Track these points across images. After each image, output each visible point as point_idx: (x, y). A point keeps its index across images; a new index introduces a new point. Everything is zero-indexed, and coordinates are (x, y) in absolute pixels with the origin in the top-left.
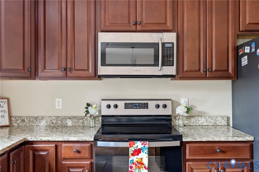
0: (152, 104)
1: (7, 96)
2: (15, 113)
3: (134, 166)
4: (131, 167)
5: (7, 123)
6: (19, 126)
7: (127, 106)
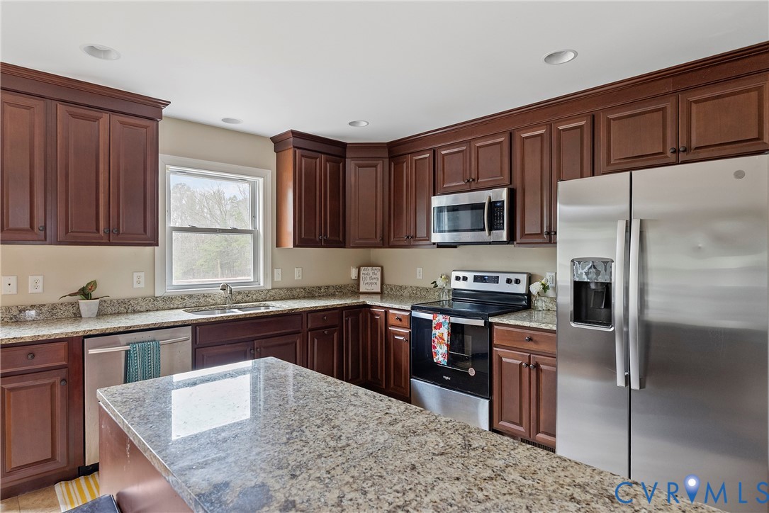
0: (503, 278)
1: (382, 265)
2: (387, 281)
3: (436, 340)
4: (434, 341)
5: (379, 291)
6: (388, 295)
7: (476, 279)
